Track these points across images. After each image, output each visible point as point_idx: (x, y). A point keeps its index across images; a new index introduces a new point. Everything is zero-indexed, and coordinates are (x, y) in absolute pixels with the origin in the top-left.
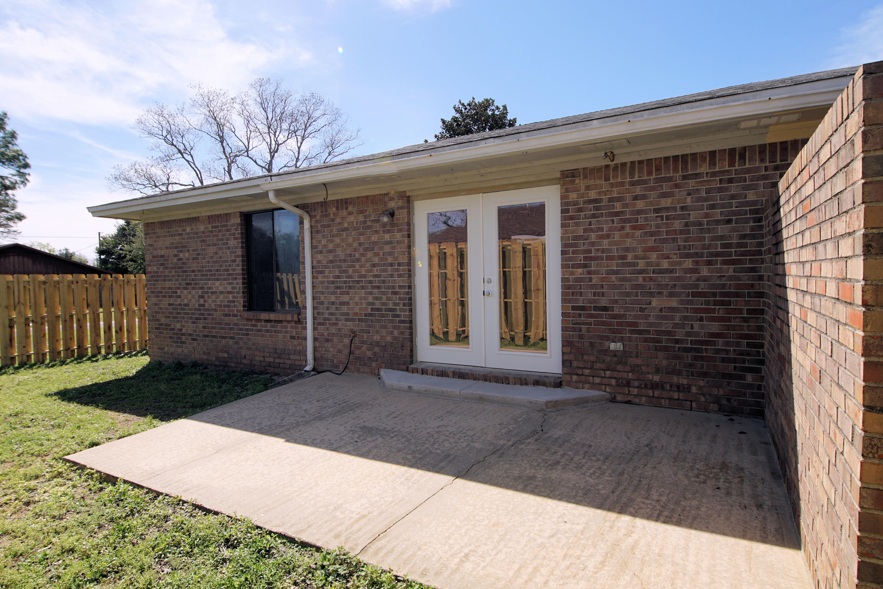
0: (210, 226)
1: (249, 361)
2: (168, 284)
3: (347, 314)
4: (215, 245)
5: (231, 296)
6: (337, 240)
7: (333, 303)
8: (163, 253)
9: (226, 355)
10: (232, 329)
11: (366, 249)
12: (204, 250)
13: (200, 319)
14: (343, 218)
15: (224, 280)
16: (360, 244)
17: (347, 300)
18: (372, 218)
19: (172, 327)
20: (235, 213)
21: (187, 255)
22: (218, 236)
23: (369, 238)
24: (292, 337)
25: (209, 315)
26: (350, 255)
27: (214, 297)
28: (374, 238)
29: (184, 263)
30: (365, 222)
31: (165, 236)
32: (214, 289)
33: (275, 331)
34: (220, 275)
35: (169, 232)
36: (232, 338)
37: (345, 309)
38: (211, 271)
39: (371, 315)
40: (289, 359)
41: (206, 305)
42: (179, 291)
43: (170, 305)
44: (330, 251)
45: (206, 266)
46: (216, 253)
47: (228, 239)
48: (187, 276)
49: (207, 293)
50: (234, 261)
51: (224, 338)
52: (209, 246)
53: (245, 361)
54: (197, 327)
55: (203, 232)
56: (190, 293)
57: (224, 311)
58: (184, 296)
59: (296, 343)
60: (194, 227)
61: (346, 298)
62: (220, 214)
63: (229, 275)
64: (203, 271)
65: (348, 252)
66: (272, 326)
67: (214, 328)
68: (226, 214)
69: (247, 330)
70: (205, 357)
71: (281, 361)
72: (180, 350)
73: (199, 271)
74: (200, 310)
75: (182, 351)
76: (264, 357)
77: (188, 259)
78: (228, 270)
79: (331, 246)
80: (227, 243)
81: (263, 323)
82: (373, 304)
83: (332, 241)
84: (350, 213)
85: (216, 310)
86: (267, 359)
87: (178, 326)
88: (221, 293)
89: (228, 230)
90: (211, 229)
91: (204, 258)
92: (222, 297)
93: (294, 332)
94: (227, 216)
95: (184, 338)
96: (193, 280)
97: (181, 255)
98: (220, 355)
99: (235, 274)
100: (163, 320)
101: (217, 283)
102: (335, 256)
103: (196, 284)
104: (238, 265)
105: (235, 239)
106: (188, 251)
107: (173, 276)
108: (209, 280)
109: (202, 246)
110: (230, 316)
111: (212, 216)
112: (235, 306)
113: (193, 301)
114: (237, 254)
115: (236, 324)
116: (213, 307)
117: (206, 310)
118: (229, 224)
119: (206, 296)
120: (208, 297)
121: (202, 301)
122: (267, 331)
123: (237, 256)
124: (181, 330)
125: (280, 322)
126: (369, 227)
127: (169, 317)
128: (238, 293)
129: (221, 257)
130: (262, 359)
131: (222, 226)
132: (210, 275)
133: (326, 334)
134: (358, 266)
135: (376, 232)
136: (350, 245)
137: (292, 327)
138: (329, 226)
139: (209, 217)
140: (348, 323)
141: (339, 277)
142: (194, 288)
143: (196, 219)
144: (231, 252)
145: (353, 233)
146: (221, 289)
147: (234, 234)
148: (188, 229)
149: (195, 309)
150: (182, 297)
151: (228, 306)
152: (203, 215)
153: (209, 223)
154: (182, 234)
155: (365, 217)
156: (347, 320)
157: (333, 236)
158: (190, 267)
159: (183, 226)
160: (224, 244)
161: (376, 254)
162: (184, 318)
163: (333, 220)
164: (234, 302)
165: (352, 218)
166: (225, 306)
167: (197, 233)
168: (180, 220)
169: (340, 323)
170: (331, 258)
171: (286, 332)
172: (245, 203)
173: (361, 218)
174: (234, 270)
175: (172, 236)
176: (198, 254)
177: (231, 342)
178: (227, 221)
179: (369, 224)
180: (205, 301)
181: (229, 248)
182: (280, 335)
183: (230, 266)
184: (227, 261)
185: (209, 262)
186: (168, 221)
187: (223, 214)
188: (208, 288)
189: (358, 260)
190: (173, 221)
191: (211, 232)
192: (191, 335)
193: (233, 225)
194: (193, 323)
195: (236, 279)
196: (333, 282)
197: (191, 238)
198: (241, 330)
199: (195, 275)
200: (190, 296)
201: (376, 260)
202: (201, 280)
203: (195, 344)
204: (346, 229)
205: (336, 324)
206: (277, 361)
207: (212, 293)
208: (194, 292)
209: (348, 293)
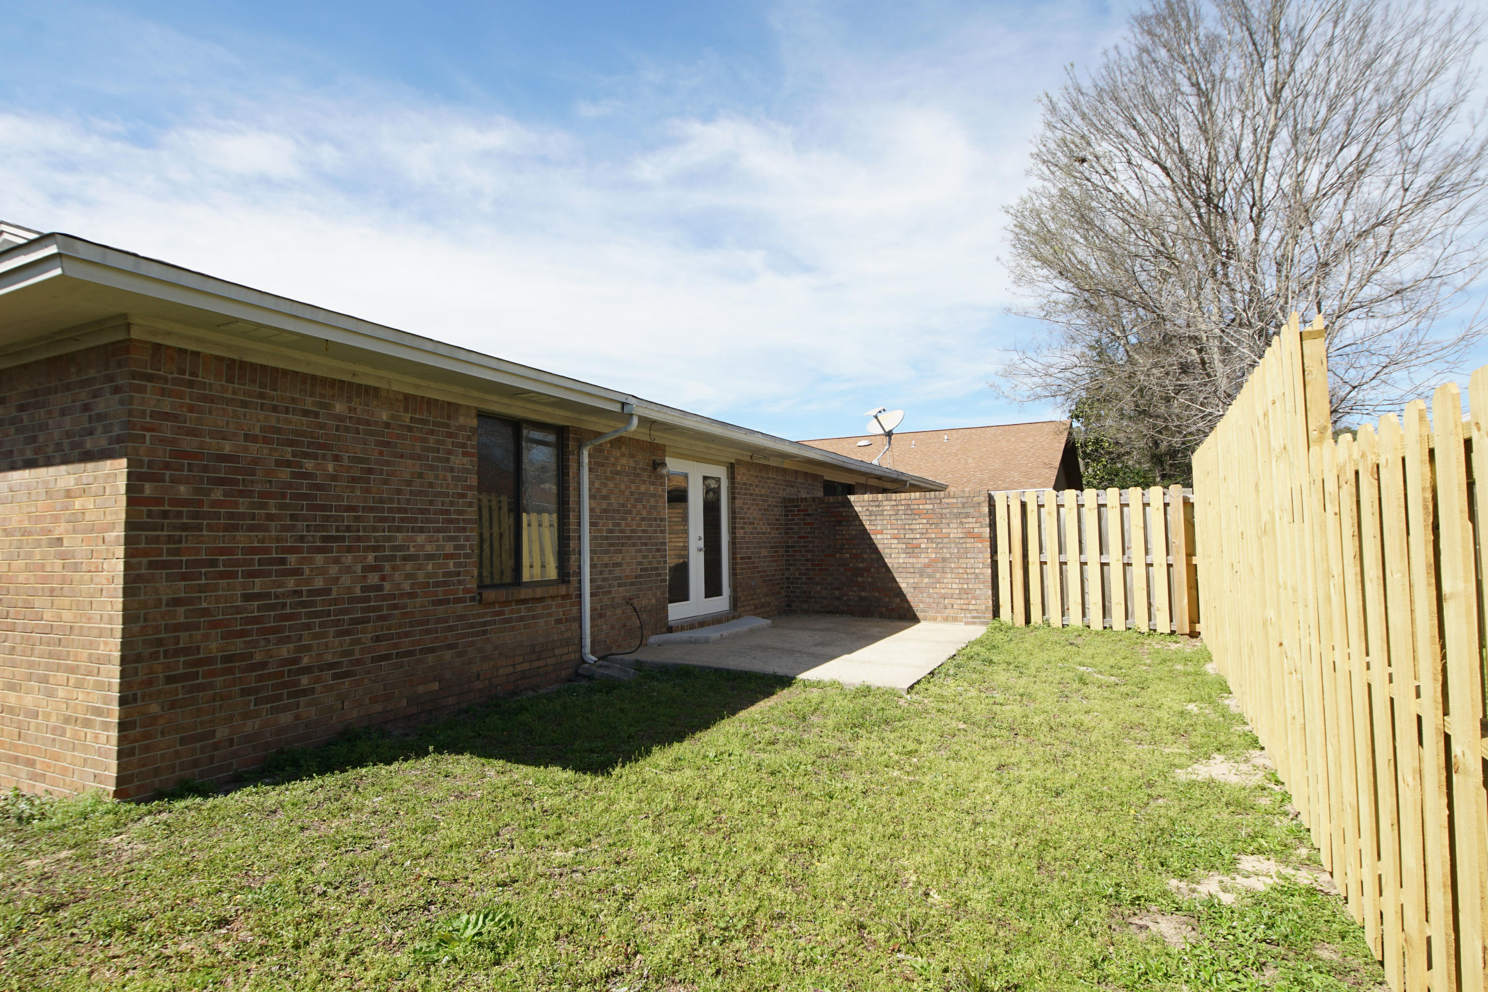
0: (406, 418)
1: (486, 682)
2: (243, 539)
3: (619, 578)
4: (419, 458)
5: (451, 563)
6: (611, 485)
7: (606, 565)
8: (227, 448)
9: (436, 686)
10: (451, 628)
11: (636, 500)
12: (387, 463)
13: (369, 622)
14: (617, 459)
15: (438, 530)
16: (632, 493)
17: (619, 560)
18: (641, 466)
19: (258, 658)
20: (468, 407)
21: (330, 467)
22: (425, 440)
23: (639, 487)
24: (558, 621)
25: (395, 607)
26: (623, 505)
27: (409, 567)
28: (643, 488)
29: (318, 487)
30: (635, 469)
31: (244, 404)
32: (413, 549)
33: (533, 617)
34: (428, 521)
35: (262, 396)
36: (450, 647)
37: (617, 572)
38: (405, 511)
39: (640, 576)
40: (555, 656)
41: (387, 586)
42: (292, 558)
43: (247, 597)
44: (605, 498)
45: (391, 500)
46: (420, 475)
47: (450, 452)
48: (327, 518)
49: (392, 558)
50: (464, 496)
51: (432, 650)
52: (402, 456)
53: (478, 685)
54: (357, 642)
55: (387, 425)
56: (337, 561)
57: (436, 594)
58: (312, 570)
59: (563, 629)
60: (360, 408)
61: (618, 558)
62: (436, 401)
63: (451, 521)
64: (382, 510)
65: (621, 501)
66: (529, 610)
67: (406, 635)
68: (449, 404)
69: (485, 624)
70: (379, 708)
71: (542, 663)
72: (285, 718)
73: (371, 509)
74: (367, 599)
75: (297, 717)
76: (513, 665)
77: (334, 478)
78: (447, 512)
79: (604, 492)
80: (448, 460)
81: (514, 607)
82: (640, 563)
83: (606, 485)
84: (623, 455)
85: (412, 595)
86: (519, 668)
87: (285, 651)
88: (430, 557)
89: (450, 435)
90: (408, 422)
91: (386, 482)
92: (430, 567)
93: (561, 613)
94: (452, 409)
95: (305, 680)
96: (348, 529)
97: (309, 465)
98: (421, 689)
99: (463, 519)
100: (214, 646)
101: (421, 538)
102: (609, 504)
103: (358, 539)
104: (470, 505)
105: (465, 454)
106: (336, 458)
107: (270, 517)
108: (399, 530)
109: (381, 453)
110: (449, 604)
111: (414, 397)
112: (460, 582)
113: (346, 580)
114: (468, 483)
115: (460, 618)
116: (407, 587)
117: (384, 598)
118: (452, 423)
119: (387, 566)
120: (394, 569)
121: (373, 579)
122: (521, 619)
123: (470, 488)
124: (295, 661)
125: (542, 599)
126: (638, 475)
127: (242, 634)
128: (467, 556)
129: (431, 485)
130: (511, 669)
131: (436, 424)
132: (402, 520)
133: (599, 608)
134: (629, 519)
135: (644, 482)
136: (622, 492)
137: (558, 606)
138: (603, 465)
139: (407, 397)
140: (621, 589)
141: (612, 531)
142: (349, 550)
143: (369, 392)
144: (453, 478)
145: (626, 479)
146: (429, 549)
147: (464, 445)
148: (339, 408)
149: (352, 600)
150: (307, 572)
151: (445, 584)
152: (395, 388)
153: (406, 410)
154: (316, 415)
155: (636, 462)
156: (619, 585)
157: (607, 478)
158: (338, 498)
159: (322, 396)
160: (440, 460)
161: (645, 507)
162: (308, 626)
163: (607, 458)
164: (458, 574)
165: (624, 461)
166: (437, 584)
167: (368, 423)
168: (314, 378)
169: (613, 590)
170: (604, 506)
171: (550, 615)
172: (495, 398)
173: (632, 464)
174: (461, 512)
175: (275, 409)
176: (370, 471)
177: (448, 655)
178: (449, 418)
179: (638, 471)
180: (383, 578)
181: (452, 470)
182: (541, 622)
183: (452, 504)
184: (447, 495)
185: (399, 492)
186: (264, 367)
187: (443, 402)
188: (394, 548)
189: (630, 512)
190: (285, 372)
191: (410, 429)
192: (331, 666)
193: (462, 428)
194: (341, 634)
195: (464, 529)
196: (607, 538)
197: (347, 429)
198: (472, 626)
199: (357, 519)
200: (334, 570)
201: (644, 514)
202: (375, 529)
203: (347, 685)
204: (618, 473)
205: (609, 592)
206: (536, 664)
207: (405, 558)
208: (348, 558)
209: (620, 552)
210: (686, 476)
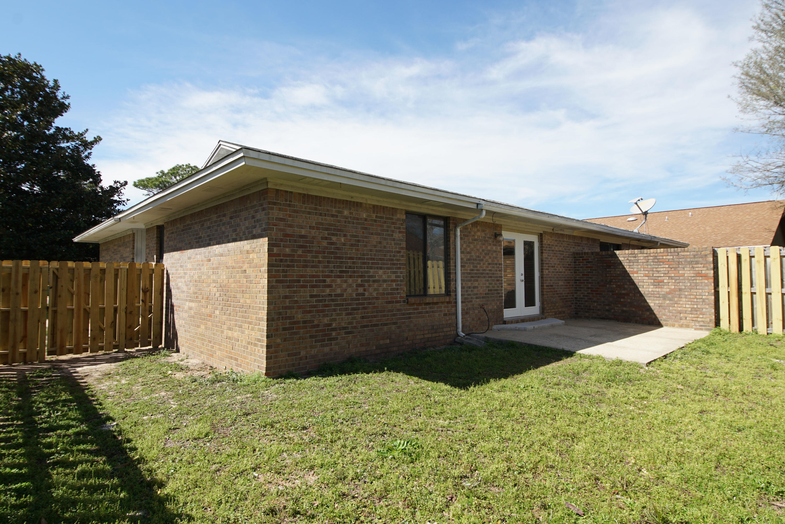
0: (374, 216)
1: (411, 341)
2: (310, 271)
3: (477, 294)
4: (379, 234)
5: (394, 284)
6: (472, 246)
7: (470, 287)
8: (303, 232)
9: (388, 341)
10: (394, 315)
11: (486, 254)
12: (366, 237)
13: (359, 310)
14: (475, 233)
15: (388, 268)
16: (483, 250)
17: (476, 285)
18: (488, 236)
19: (316, 322)
20: (401, 209)
21: (343, 240)
22: (382, 226)
23: (487, 247)
24: (445, 315)
25: (370, 303)
26: (478, 257)
27: (376, 285)
28: (489, 248)
29: (338, 249)
30: (485, 238)
31: (309, 213)
32: (377, 277)
33: (433, 312)
34: (384, 264)
35: (316, 209)
36: (395, 323)
37: (475, 291)
38: (374, 259)
39: (488, 294)
40: (443, 332)
41: (367, 294)
42: (328, 280)
43: (312, 296)
44: (468, 253)
45: (367, 254)
46: (380, 243)
47: (393, 231)
48: (342, 262)
49: (368, 281)
50: (399, 252)
51: (386, 324)
52: (372, 234)
53: (407, 342)
54: (354, 318)
55: (366, 220)
56: (346, 282)
57: (387, 298)
58: (336, 285)
59: (448, 318)
60: (354, 212)
61: (476, 284)
62: (387, 207)
63: (394, 264)
64: (364, 259)
65: (477, 254)
66: (430, 308)
67: (375, 316)
68: (393, 208)
69: (410, 314)
70: (364, 349)
71: (437, 335)
72: (326, 349)
73: (359, 258)
74: (358, 299)
75: (331, 350)
76: (423, 335)
77: (344, 244)
78: (392, 260)
79: (468, 250)
80: (392, 235)
81: (423, 306)
82: (488, 287)
83: (469, 246)
84: (478, 231)
85: (377, 298)
86: (426, 336)
87: (326, 320)
88: (385, 281)
89: (393, 223)
90: (374, 218)
91: (365, 246)
92: (385, 286)
93: (447, 311)
94: (394, 211)
95: (334, 334)
96: (350, 267)
97: (334, 239)
98: (381, 342)
99: (399, 263)
100: (299, 316)
101: (381, 272)
102: (471, 256)
103: (354, 272)
104: (402, 256)
105: (400, 232)
106: (345, 236)
107: (320, 262)
108: (371, 268)
109: (363, 233)
110: (393, 303)
111: (377, 206)
112: (398, 293)
113: (349, 290)
114: (402, 246)
115: (399, 310)
116: (375, 294)
117: (366, 299)
118: (394, 217)
119: (366, 284)
120: (369, 286)
121: (361, 290)
122: (427, 312)
123: (402, 248)
124: (330, 325)
125: (437, 303)
126: (487, 241)
127: (310, 312)
128: (401, 281)
129: (385, 247)
130: (422, 337)
131: (387, 218)
132: (372, 263)
133: (466, 309)
134: (482, 264)
135: (490, 244)
136: (478, 250)
137: (445, 307)
138: (467, 236)
139: (374, 206)
140: (477, 300)
141: (472, 270)
142: (351, 277)
143: (358, 205)
144: (395, 244)
145: (480, 243)
146: (384, 277)
147: (399, 228)
148: (346, 213)
149: (352, 299)
150: (334, 286)
151: (391, 294)
152: (369, 202)
153: (374, 212)
154: (337, 216)
155: (485, 234)
156: (477, 298)
157: (470, 243)
158: (346, 253)
159: (339, 208)
160: (389, 235)
161: (490, 258)
162: (335, 310)
163: (470, 233)
164: (397, 289)
165: (479, 234)
166: (388, 294)
167: (358, 219)
168: (336, 200)
169: (474, 300)
170: (468, 257)
171: (441, 311)
172: (414, 204)
173: (483, 235)
174: (398, 260)
175: (321, 215)
176: (359, 241)
177: (393, 327)
178: (393, 215)
179: (487, 239)
180: (365, 290)
181: (394, 240)
182: (437, 314)
183: (394, 256)
184: (392, 252)
185: (371, 250)
186: (316, 197)
187: (390, 207)
188: (369, 276)
189: (482, 260)
190: (324, 198)
191: (375, 221)
192: (344, 328)
193: (398, 219)
194: (348, 314)
195: (400, 268)
196: (470, 273)
197: (349, 222)
198: (404, 314)
199: (354, 263)
200: (345, 285)
201: (490, 261)
202: (361, 268)
203: (350, 337)
204: (476, 240)
205: (471, 301)
206: (434, 335)
207: (374, 281)
208: (350, 280)
209: (477, 281)
210: (514, 241)
